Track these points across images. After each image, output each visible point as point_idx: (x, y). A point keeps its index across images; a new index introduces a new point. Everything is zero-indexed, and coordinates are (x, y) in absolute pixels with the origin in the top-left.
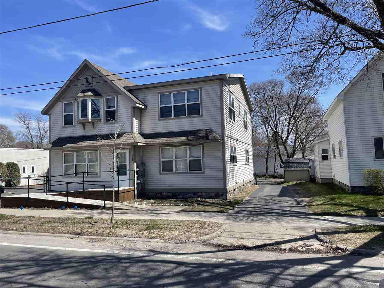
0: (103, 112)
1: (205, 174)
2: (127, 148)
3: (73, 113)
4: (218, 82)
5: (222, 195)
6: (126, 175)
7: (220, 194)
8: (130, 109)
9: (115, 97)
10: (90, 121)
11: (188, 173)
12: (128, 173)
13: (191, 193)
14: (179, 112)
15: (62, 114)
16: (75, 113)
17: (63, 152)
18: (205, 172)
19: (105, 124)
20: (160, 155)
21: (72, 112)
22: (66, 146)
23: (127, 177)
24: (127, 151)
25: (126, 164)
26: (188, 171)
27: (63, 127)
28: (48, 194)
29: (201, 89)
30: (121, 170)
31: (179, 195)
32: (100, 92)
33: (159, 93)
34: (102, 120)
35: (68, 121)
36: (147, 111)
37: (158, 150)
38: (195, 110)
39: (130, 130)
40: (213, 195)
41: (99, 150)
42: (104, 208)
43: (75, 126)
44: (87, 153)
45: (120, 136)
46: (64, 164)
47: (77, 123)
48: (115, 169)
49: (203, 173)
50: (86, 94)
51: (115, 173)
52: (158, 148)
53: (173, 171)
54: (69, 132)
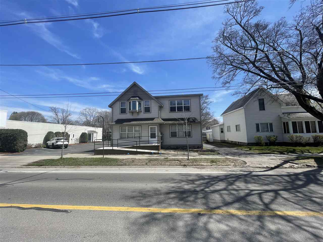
0: (143, 108)
2: (156, 125)
3: (126, 107)
5: (201, 147)
6: (155, 138)
7: (200, 147)
8: (158, 107)
9: (150, 101)
10: (137, 111)
11: (184, 137)
12: (156, 137)
13: (185, 146)
14: (180, 109)
15: (120, 107)
16: (127, 107)
17: (120, 126)
18: (193, 137)
19: (144, 113)
20: (170, 129)
22: (124, 123)
23: (156, 139)
24: (156, 127)
25: (155, 133)
26: (184, 136)
27: (120, 114)
28: (118, 147)
29: (190, 99)
30: (153, 136)
31: (180, 148)
32: (142, 98)
33: (169, 100)
34: (143, 112)
35: (123, 111)
36: (163, 108)
38: (187, 109)
39: (158, 117)
40: (196, 147)
41: (141, 126)
42: (158, 153)
43: (127, 114)
44: (134, 127)
45: (152, 119)
46: (120, 132)
47: (128, 112)
48: (150, 135)
49: (192, 137)
50: (135, 98)
51: (150, 137)
52: (169, 126)
53: (176, 136)
54: (124, 116)
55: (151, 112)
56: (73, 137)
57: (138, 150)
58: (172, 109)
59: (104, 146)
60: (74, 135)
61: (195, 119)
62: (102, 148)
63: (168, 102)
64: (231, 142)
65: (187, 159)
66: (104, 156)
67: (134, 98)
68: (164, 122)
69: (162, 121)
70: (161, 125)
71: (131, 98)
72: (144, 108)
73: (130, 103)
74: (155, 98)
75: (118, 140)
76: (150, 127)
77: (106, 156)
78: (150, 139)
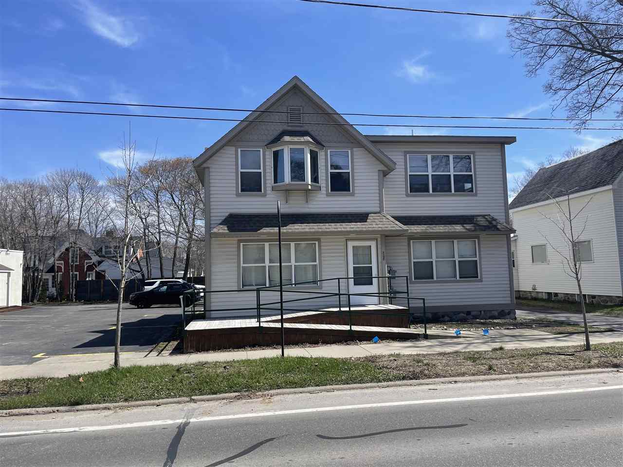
0: (324, 175)
1: (483, 283)
2: (374, 239)
3: (261, 170)
4: (499, 146)
5: (509, 313)
6: (372, 284)
7: (507, 311)
8: (377, 174)
9: (350, 152)
10: (309, 187)
11: (457, 281)
12: (375, 281)
13: (463, 312)
14: (442, 185)
15: (237, 169)
16: (265, 170)
17: (240, 241)
18: (484, 280)
19: (328, 195)
20: (410, 252)
23: (373, 288)
24: (373, 244)
25: (371, 265)
26: (458, 278)
27: (238, 195)
29: (473, 153)
30: (363, 277)
31: (443, 316)
32: (320, 139)
33: (407, 152)
34: (323, 189)
35: (250, 184)
37: (406, 244)
39: (378, 209)
40: (496, 314)
41: (319, 240)
43: (265, 195)
44: (293, 244)
45: (362, 217)
46: (242, 265)
47: (269, 190)
48: (351, 275)
49: (481, 281)
50: (302, 139)
51: (352, 281)
52: (406, 240)
53: (432, 278)
54: (252, 205)
55: (353, 189)
61: (495, 220)
63: (403, 157)
67: (296, 139)
68: (405, 227)
69: (397, 223)
70: (387, 238)
71: (287, 138)
72: (327, 177)
73: (277, 156)
74: (373, 142)
76: (351, 244)
78: (354, 289)
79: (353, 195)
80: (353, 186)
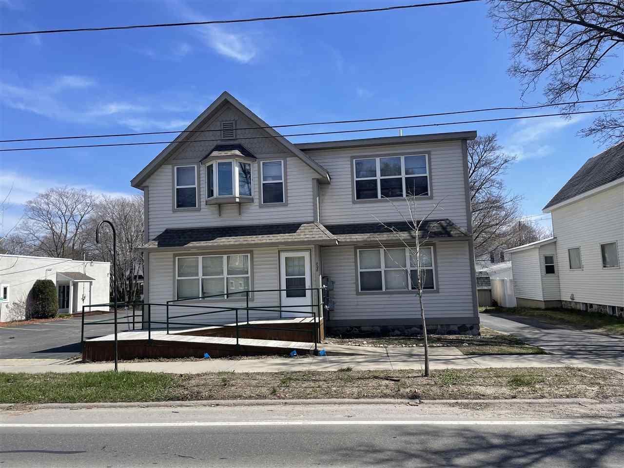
0: (257, 186)
1: (440, 294)
2: (307, 250)
3: (196, 186)
4: (459, 143)
5: (471, 328)
6: (305, 296)
7: (468, 326)
8: (311, 183)
9: (282, 162)
10: (237, 200)
11: (410, 292)
12: (308, 293)
13: (415, 326)
14: (391, 189)
15: (173, 186)
16: (199, 186)
17: (175, 255)
18: (441, 291)
19: (261, 206)
20: (356, 262)
21: (194, 184)
22: (189, 245)
23: (307, 300)
24: (306, 255)
25: (304, 277)
26: (410, 288)
27: (174, 211)
29: (429, 153)
30: (295, 288)
31: (393, 330)
32: (251, 151)
33: (353, 157)
34: (256, 201)
35: (185, 200)
36: (330, 187)
37: (353, 253)
38: (419, 188)
39: (311, 219)
40: (456, 328)
41: (251, 252)
42: (316, 353)
43: (199, 210)
44: (225, 257)
45: (292, 228)
46: (177, 278)
47: (203, 204)
48: (284, 287)
49: (437, 291)
50: (229, 153)
51: (284, 293)
52: (353, 250)
53: (381, 289)
54: (188, 220)
55: (287, 200)
56: (2, 296)
57: (243, 342)
58: (364, 191)
59: (118, 329)
60: (5, 289)
61: (451, 224)
62: (111, 338)
63: (349, 163)
64: (582, 308)
65: (420, 371)
66: (119, 365)
67: (223, 153)
68: (335, 237)
69: (327, 232)
70: (322, 249)
71: (215, 153)
72: (260, 188)
73: (210, 169)
74: (302, 150)
75: (167, 305)
76: (283, 256)
77: (125, 366)
78: (287, 301)
79: (286, 205)
80: (287, 197)
